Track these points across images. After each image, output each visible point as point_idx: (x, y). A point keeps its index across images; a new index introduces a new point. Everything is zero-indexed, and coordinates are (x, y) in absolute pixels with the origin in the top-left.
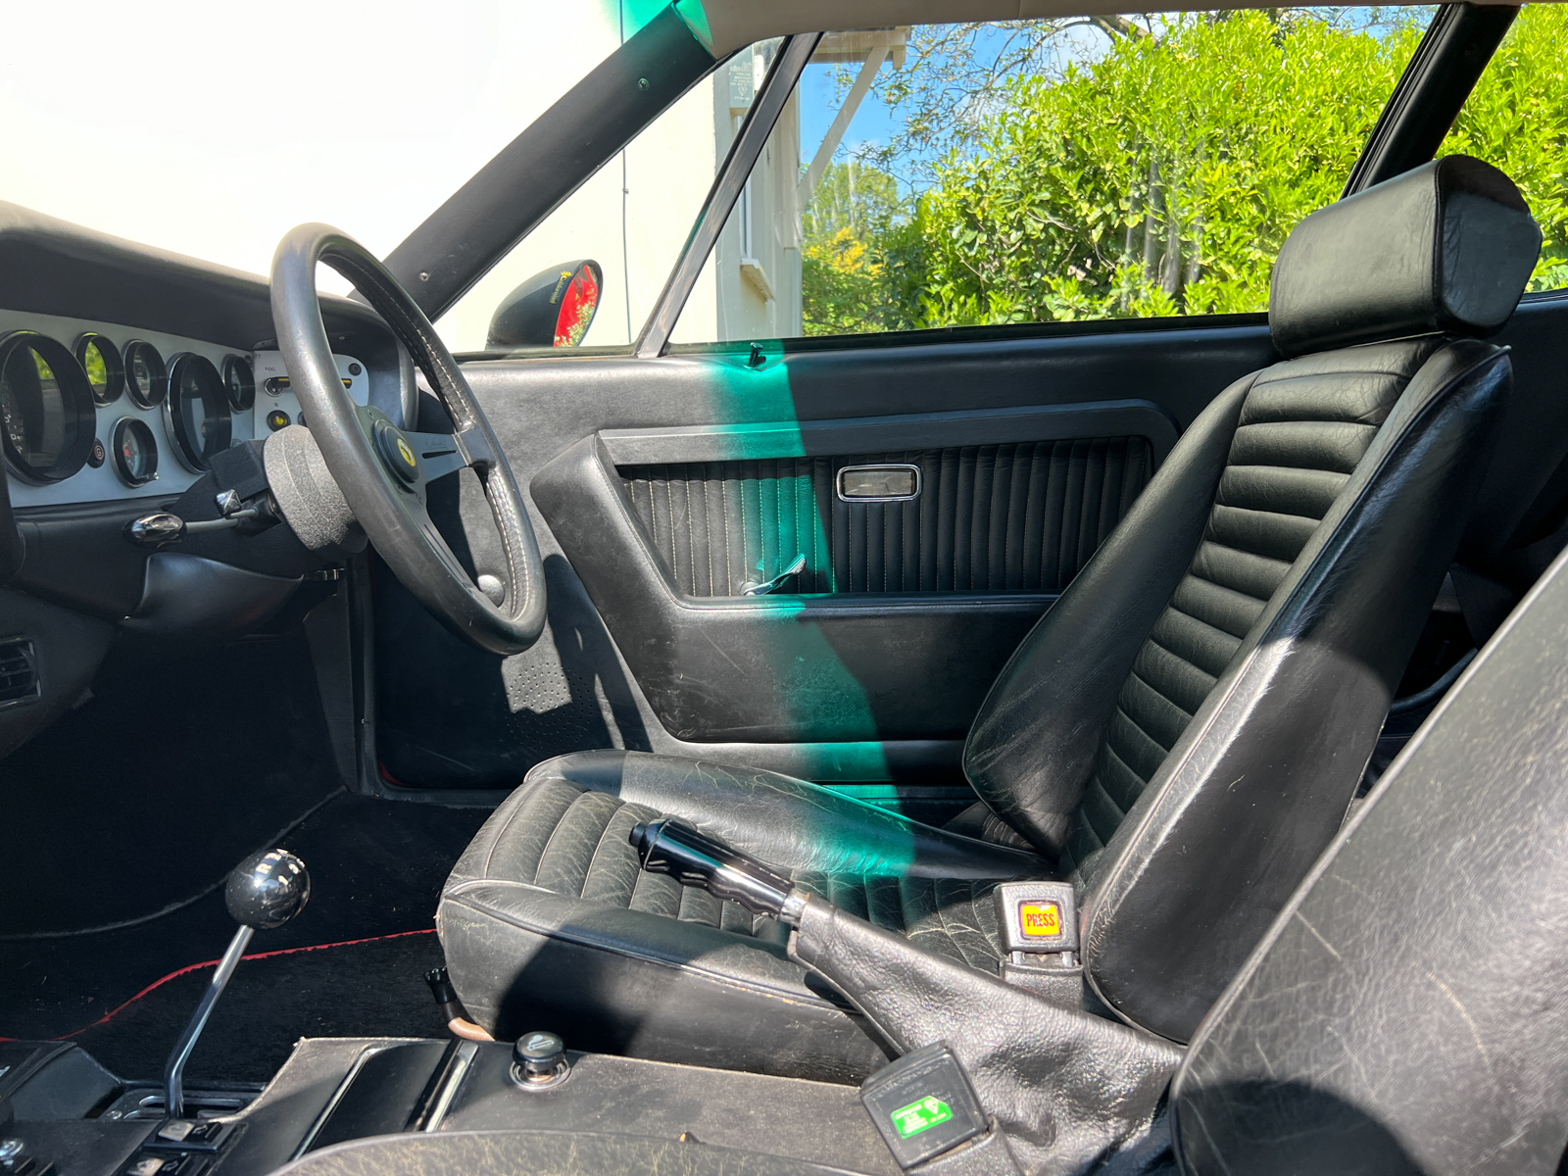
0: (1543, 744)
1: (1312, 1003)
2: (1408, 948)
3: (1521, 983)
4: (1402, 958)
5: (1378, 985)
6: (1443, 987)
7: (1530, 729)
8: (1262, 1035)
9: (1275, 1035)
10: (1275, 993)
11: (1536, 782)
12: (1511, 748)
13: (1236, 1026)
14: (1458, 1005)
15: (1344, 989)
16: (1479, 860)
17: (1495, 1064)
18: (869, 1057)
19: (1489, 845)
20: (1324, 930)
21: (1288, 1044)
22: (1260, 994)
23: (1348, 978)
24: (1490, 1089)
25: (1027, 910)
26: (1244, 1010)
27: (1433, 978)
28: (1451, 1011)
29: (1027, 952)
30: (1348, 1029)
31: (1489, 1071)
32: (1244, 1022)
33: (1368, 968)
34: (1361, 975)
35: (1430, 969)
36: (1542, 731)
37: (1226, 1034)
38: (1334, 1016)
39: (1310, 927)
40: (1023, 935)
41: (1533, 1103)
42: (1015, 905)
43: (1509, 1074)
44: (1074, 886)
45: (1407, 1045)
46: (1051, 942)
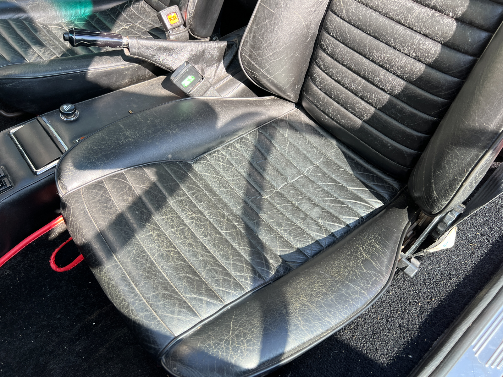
1: (270, 25)
2: (289, 7)
3: (311, 8)
4: (289, 9)
5: (284, 17)
6: (297, 13)
8: (260, 35)
9: (263, 34)
10: (261, 24)
13: (252, 35)
14: (300, 16)
15: (277, 20)
17: (306, 26)
18: (145, 72)
20: (270, 7)
21: (266, 35)
22: (257, 26)
23: (277, 17)
24: (305, 31)
25: (169, 17)
26: (253, 30)
27: (295, 12)
28: (299, 17)
29: (172, 29)
30: (279, 28)
31: (305, 28)
32: (254, 33)
33: (282, 13)
34: (280, 15)
35: (294, 10)
37: (250, 37)
38: (276, 26)
39: (266, 6)
40: (170, 24)
41: (312, 31)
42: (166, 17)
43: (308, 27)
44: (178, 5)
45: (291, 28)
46: (177, 24)
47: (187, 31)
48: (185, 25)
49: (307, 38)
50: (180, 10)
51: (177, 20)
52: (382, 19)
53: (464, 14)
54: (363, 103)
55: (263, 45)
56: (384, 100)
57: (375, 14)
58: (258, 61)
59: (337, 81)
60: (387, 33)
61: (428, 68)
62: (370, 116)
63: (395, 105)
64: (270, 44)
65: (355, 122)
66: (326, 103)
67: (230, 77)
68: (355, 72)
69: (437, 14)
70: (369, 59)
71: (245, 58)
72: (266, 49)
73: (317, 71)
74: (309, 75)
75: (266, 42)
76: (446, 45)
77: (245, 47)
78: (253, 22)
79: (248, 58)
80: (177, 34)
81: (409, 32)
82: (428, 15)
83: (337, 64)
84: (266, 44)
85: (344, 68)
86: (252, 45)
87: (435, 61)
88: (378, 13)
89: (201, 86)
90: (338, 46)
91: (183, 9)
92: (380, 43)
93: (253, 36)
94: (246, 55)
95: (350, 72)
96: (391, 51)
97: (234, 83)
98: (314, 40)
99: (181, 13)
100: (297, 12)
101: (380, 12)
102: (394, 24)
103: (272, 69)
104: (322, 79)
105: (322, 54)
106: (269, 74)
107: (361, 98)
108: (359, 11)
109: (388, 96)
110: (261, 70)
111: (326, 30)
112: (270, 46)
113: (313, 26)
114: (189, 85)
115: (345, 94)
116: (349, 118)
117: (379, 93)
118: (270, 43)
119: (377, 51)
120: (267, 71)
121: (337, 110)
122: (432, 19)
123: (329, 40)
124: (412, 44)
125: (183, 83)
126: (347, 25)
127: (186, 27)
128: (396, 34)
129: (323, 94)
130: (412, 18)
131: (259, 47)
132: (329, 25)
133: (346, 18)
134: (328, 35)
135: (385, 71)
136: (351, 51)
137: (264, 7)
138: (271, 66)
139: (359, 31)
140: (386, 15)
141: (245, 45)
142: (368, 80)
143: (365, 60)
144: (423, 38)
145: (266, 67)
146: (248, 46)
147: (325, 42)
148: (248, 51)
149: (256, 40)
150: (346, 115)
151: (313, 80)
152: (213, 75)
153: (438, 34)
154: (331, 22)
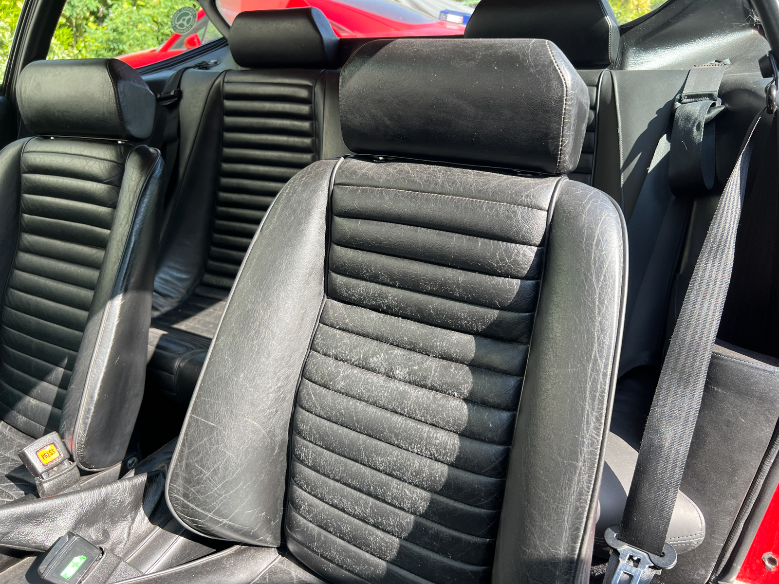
0: (257, 337)
1: (211, 444)
2: (237, 414)
3: (269, 409)
4: (236, 417)
5: (231, 429)
7: (252, 333)
8: (196, 461)
9: (202, 459)
10: (196, 446)
11: (259, 349)
12: (248, 341)
13: (184, 463)
14: (255, 423)
15: (220, 435)
16: (249, 378)
17: (268, 434)
19: (251, 373)
20: (206, 418)
21: (208, 460)
22: (190, 448)
23: (220, 431)
24: (268, 441)
25: (40, 454)
26: (185, 455)
27: (246, 419)
29: (47, 471)
30: (226, 446)
31: (267, 437)
32: (187, 460)
33: (226, 424)
34: (225, 428)
35: (245, 417)
36: (256, 333)
37: (181, 466)
38: (220, 444)
39: (200, 418)
40: (43, 465)
41: (278, 439)
42: (35, 455)
43: (272, 435)
44: (58, 431)
45: (244, 442)
46: (57, 460)
47: (76, 468)
48: (71, 459)
49: (273, 449)
50: (62, 437)
51: (56, 455)
52: (372, 410)
53: (472, 393)
54: (379, 533)
55: (204, 475)
56: (408, 524)
57: (360, 405)
58: (200, 502)
59: (332, 505)
60: (383, 428)
61: (452, 468)
62: (395, 552)
63: (427, 529)
64: (215, 472)
65: (376, 566)
66: (325, 542)
67: (158, 530)
68: (355, 488)
69: (439, 396)
70: (370, 467)
71: (178, 499)
72: (210, 481)
73: (300, 493)
74: (288, 501)
75: (208, 469)
76: (462, 435)
77: (175, 484)
78: (183, 444)
79: (182, 499)
80: (56, 477)
81: (411, 423)
82: (429, 399)
83: (327, 479)
84: (208, 474)
85: (338, 485)
86: (186, 478)
87: (458, 458)
88: (365, 403)
89: (101, 567)
90: (321, 454)
91: (66, 435)
92: (379, 442)
93: (187, 465)
94: (178, 495)
95: (349, 489)
96: (396, 451)
97: (165, 541)
98: (285, 448)
99: (64, 442)
100: (250, 418)
101: (367, 402)
102: (388, 414)
103: (225, 508)
104: (310, 505)
105: (300, 468)
106: (222, 516)
107: (374, 525)
108: (339, 404)
109: (412, 517)
110: (207, 513)
111: (300, 433)
112: (216, 474)
113: (278, 431)
114: (76, 574)
115: (349, 523)
116: (366, 562)
117: (398, 515)
118: (215, 470)
119: (378, 455)
120: (218, 513)
121: (343, 551)
122: (435, 403)
123: (307, 447)
124: (421, 439)
125: (63, 574)
126: (327, 423)
127: (73, 461)
128: (395, 428)
129: (317, 528)
130: (409, 405)
131: (198, 480)
132: (302, 426)
133: (322, 413)
134: (303, 441)
135: (396, 481)
136: (342, 458)
137: (197, 421)
138: (223, 505)
139: (345, 429)
140: (375, 404)
141: (175, 481)
142: (376, 498)
143: (364, 468)
144: (432, 430)
145: (214, 507)
146: (180, 481)
147: (302, 451)
148: (181, 489)
149: (191, 470)
150: (360, 557)
151: (297, 508)
152: (125, 536)
153: (448, 422)
154: (303, 422)
